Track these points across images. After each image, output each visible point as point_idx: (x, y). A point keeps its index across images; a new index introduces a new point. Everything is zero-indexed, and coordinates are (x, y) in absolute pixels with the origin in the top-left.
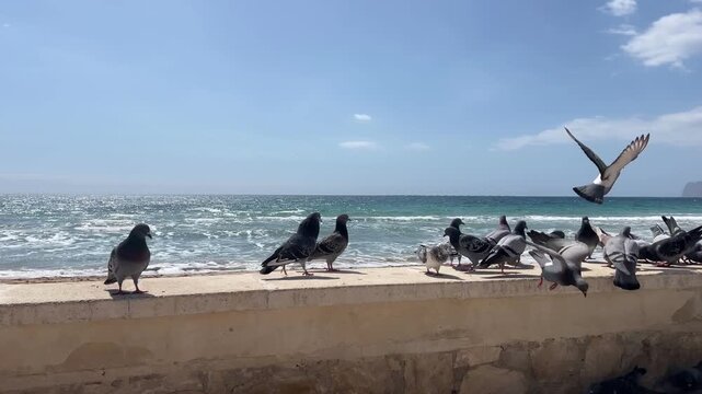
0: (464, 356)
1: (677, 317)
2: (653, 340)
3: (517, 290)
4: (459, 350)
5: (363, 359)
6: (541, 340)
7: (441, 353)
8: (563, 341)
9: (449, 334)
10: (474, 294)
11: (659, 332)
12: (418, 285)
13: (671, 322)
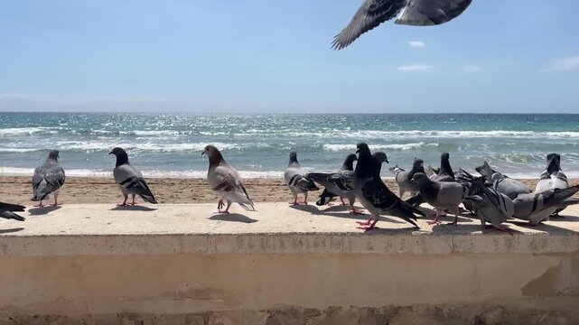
0: (218, 321)
1: (530, 289)
2: (491, 317)
3: (282, 246)
4: (212, 312)
5: (90, 316)
6: (322, 307)
7: (188, 315)
8: (354, 310)
9: (198, 294)
10: (223, 248)
11: (501, 307)
12: (148, 236)
13: (521, 296)
